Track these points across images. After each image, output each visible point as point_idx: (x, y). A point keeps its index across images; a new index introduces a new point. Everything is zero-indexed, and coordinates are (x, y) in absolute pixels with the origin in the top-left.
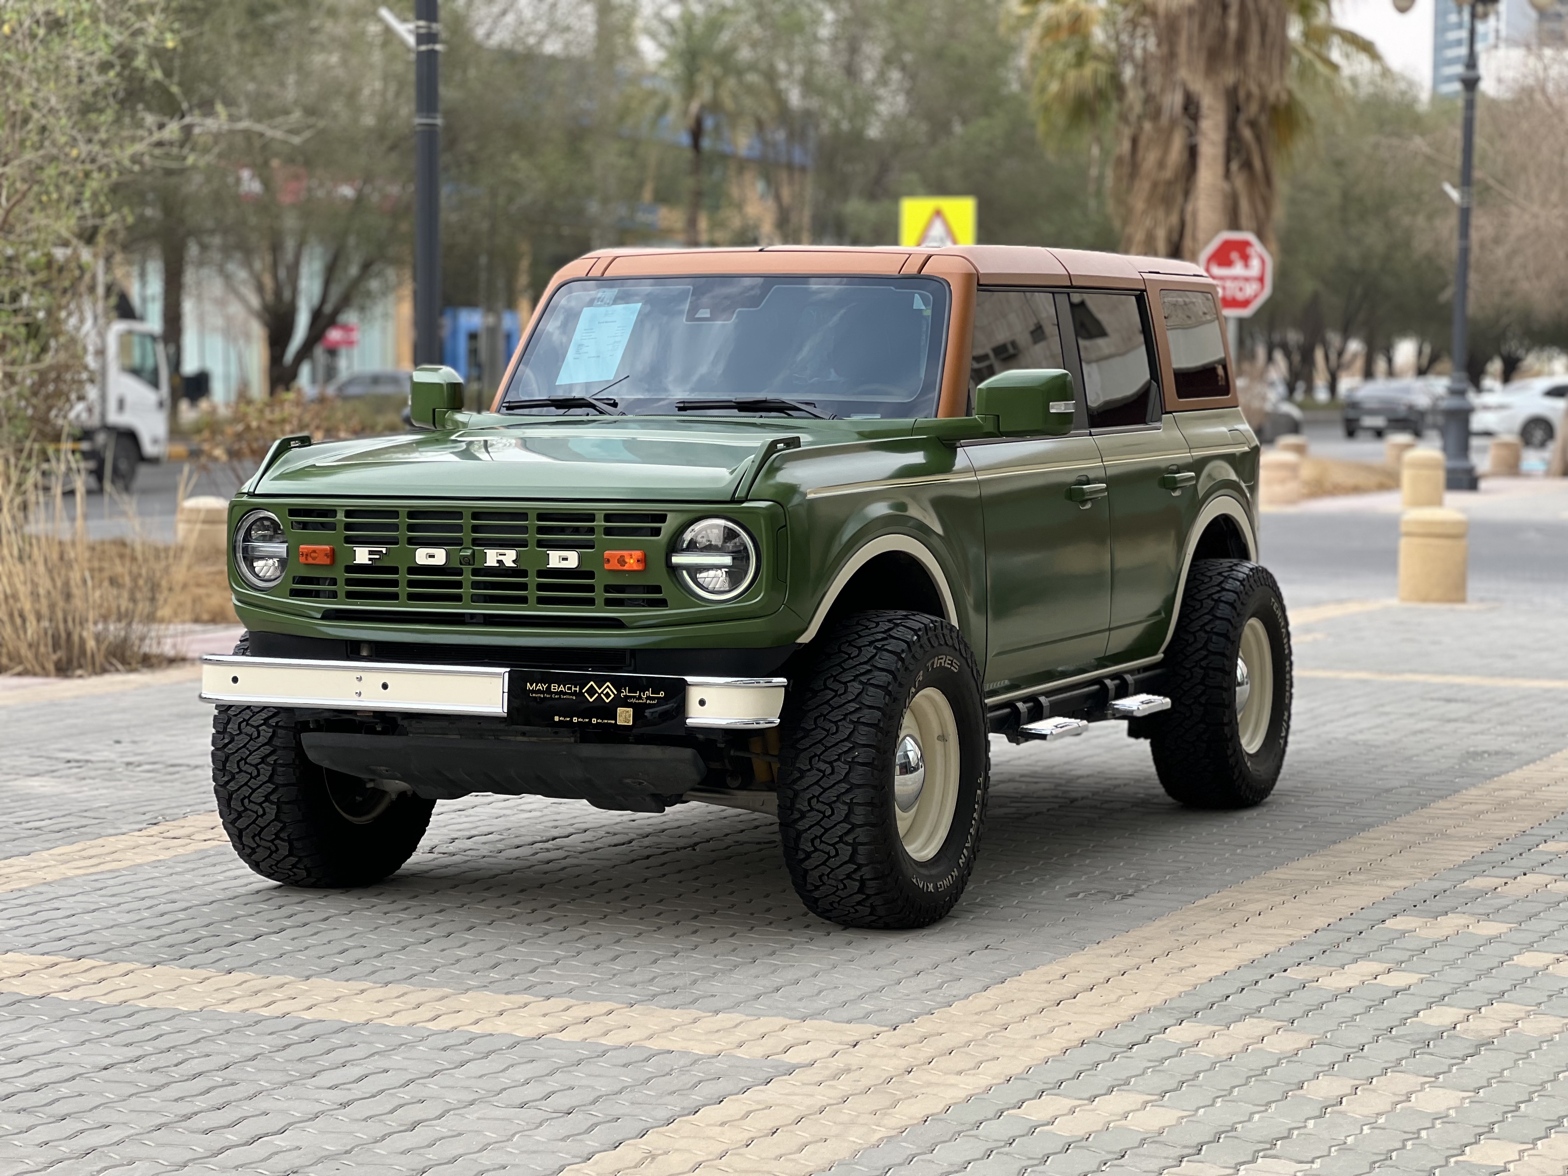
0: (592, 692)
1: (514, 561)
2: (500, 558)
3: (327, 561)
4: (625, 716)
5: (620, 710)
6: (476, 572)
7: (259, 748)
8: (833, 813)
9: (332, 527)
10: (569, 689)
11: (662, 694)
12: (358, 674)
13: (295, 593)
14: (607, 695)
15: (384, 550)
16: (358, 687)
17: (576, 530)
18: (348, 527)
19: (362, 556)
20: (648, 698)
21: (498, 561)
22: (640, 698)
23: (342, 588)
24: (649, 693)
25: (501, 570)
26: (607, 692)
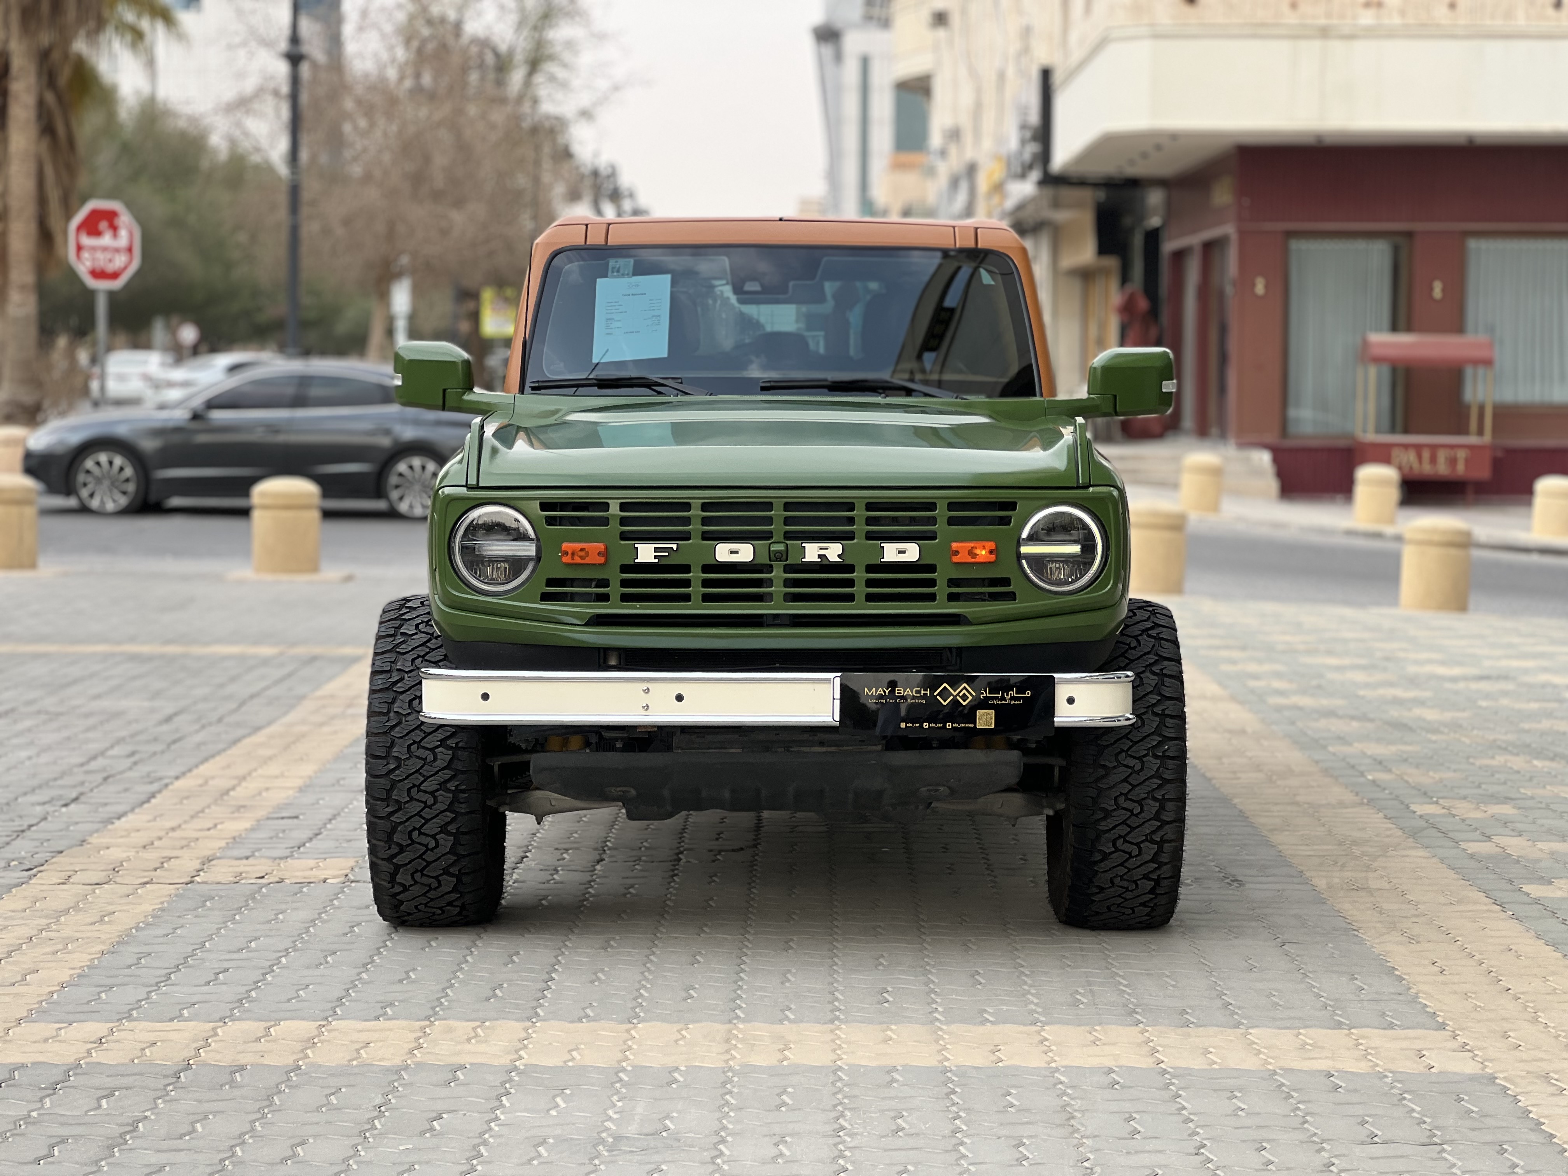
0: (944, 694)
1: (839, 556)
2: (822, 552)
3: (602, 560)
4: (985, 719)
5: (979, 713)
6: (788, 569)
7: (437, 773)
8: (1142, 810)
9: (605, 521)
10: (919, 692)
11: (1028, 694)
12: (645, 686)
13: (546, 597)
14: (964, 697)
15: (675, 547)
16: (645, 699)
17: (913, 521)
18: (624, 521)
19: (646, 553)
20: (1012, 698)
21: (819, 556)
22: (1003, 698)
23: (615, 590)
24: (1013, 693)
25: (824, 566)
26: (964, 693)
